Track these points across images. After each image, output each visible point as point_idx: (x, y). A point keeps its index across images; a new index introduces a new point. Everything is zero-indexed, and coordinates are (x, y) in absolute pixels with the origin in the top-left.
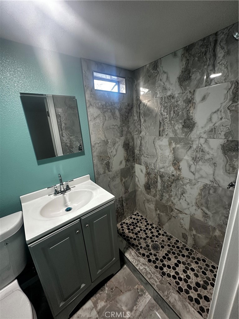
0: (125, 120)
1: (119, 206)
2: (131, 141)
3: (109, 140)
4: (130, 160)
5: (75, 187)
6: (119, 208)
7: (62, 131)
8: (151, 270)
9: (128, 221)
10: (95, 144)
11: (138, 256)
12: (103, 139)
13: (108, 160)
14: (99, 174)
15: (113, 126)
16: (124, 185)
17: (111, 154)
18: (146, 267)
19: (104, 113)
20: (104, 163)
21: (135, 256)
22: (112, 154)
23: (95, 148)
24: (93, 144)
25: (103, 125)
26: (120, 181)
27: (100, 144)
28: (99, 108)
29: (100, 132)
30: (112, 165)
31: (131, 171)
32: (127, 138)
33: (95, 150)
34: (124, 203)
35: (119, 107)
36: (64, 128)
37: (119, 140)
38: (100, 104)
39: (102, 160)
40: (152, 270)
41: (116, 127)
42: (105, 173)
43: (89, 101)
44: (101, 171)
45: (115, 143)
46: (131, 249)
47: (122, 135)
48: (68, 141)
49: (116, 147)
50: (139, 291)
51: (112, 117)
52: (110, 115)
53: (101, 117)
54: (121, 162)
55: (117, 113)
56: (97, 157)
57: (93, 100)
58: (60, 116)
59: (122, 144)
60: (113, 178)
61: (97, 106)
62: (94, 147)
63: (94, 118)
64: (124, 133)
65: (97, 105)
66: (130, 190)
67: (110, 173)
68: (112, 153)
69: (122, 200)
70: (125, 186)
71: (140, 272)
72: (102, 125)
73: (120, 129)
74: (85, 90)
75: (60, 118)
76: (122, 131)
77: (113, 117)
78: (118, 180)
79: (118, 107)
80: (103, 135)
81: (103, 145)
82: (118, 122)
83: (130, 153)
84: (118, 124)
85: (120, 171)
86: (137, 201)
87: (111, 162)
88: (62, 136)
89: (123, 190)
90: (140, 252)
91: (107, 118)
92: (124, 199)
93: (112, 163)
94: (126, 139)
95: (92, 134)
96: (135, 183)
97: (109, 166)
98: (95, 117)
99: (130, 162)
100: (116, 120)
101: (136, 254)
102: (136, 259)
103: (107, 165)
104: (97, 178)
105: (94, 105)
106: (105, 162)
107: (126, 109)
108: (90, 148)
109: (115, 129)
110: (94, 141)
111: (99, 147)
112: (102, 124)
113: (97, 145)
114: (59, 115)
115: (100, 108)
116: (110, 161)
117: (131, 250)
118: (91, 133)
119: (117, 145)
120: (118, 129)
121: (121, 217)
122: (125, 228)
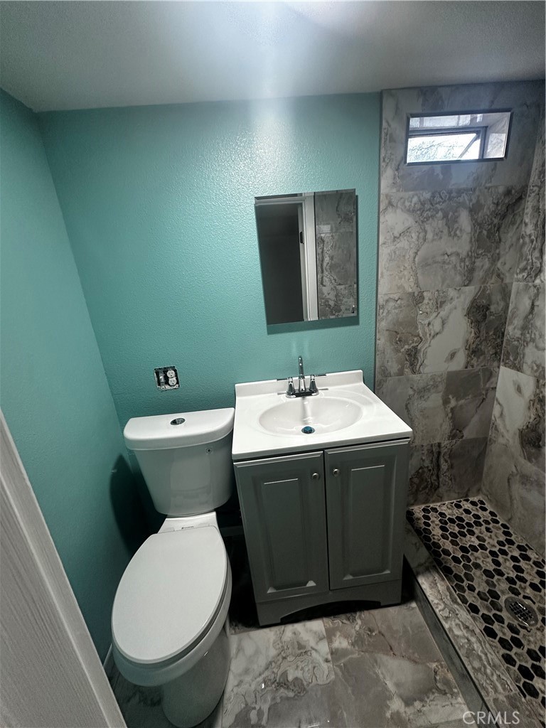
0: (488, 237)
1: (427, 463)
2: (497, 297)
3: (425, 294)
4: (483, 353)
5: (327, 389)
6: (426, 470)
7: (322, 272)
8: (486, 655)
9: (446, 508)
10: (387, 301)
11: (455, 602)
12: (410, 290)
13: (415, 344)
14: (386, 374)
15: (446, 257)
16: (450, 415)
17: (427, 329)
18: (473, 639)
19: (423, 222)
20: (403, 350)
21: (446, 596)
22: (430, 330)
23: (386, 311)
24: (381, 301)
25: (416, 253)
26: (441, 401)
27: (399, 302)
28: (411, 211)
29: (406, 273)
30: (425, 357)
31: (482, 384)
32: (484, 291)
33: (384, 314)
34: (442, 461)
35: (474, 201)
36: (327, 267)
37: (457, 295)
38: (415, 199)
39: (400, 341)
40: (489, 655)
41: (453, 258)
42: (401, 373)
43: (387, 196)
44: (393, 367)
45: (442, 303)
46: (437, 575)
47: (470, 281)
48: (332, 296)
49: (443, 313)
50: (438, 678)
51: (446, 231)
52: (440, 226)
53: (413, 235)
54: (453, 355)
55: (465, 221)
56: (388, 332)
57: (398, 191)
58: (323, 241)
59: (466, 307)
60: (423, 392)
61: (405, 207)
62: (383, 307)
63: (395, 237)
64: (479, 274)
65: (407, 204)
66: (468, 433)
67: (416, 377)
68: (431, 327)
69: (439, 453)
70: (453, 418)
71: (453, 641)
72: (412, 255)
73: (467, 264)
74: (382, 169)
75: (322, 245)
76: (471, 271)
77: (450, 232)
78: (435, 399)
79: (471, 200)
80: (412, 280)
81: (408, 306)
82: (463, 245)
83: (487, 333)
84: (460, 251)
85: (445, 376)
86: (485, 469)
87: (423, 350)
88: (322, 284)
89: (447, 427)
90: (463, 596)
91: (430, 236)
92: (444, 451)
93: (425, 353)
94: (482, 293)
95: (382, 276)
96: (491, 419)
97: (416, 358)
98: (398, 235)
99: (482, 358)
100: (456, 238)
101: (451, 594)
102: (446, 604)
103: (409, 355)
104: (380, 383)
105: (399, 205)
106: (406, 347)
107: (497, 204)
108: (374, 310)
109: (449, 263)
110: (385, 294)
111: (396, 308)
112: (412, 253)
113: (391, 304)
114: (321, 239)
115: (413, 211)
116: (419, 348)
117: (437, 577)
118: (382, 273)
119: (447, 307)
120: (458, 265)
121: (427, 491)
122: (433, 522)
